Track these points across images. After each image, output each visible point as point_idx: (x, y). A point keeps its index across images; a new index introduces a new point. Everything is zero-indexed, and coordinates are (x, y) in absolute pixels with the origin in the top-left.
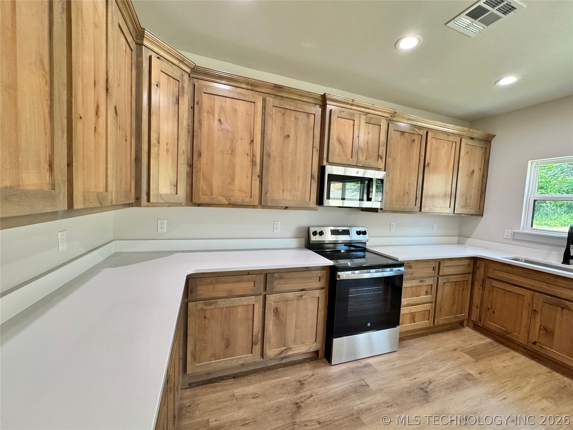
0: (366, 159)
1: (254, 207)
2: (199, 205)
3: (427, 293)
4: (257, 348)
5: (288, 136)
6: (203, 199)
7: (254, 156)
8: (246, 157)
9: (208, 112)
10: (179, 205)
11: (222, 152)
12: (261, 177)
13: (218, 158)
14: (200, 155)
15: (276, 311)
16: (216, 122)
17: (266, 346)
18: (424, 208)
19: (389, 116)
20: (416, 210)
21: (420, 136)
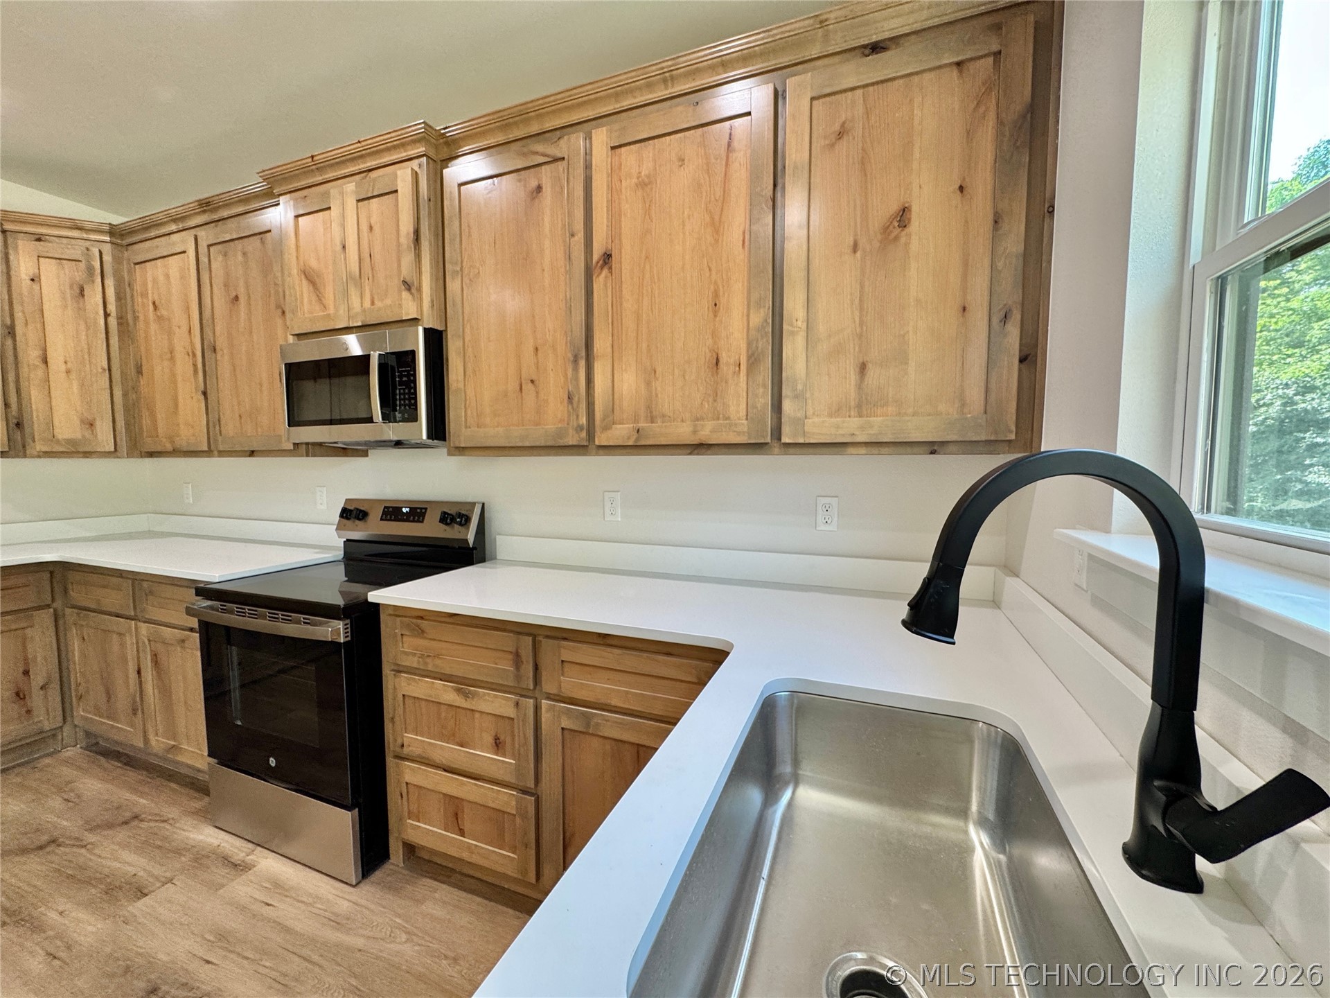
3: (497, 745)
4: (138, 722)
5: (237, 298)
7: (195, 355)
8: (186, 357)
9: (141, 294)
12: (205, 394)
15: (154, 660)
16: (151, 307)
17: (149, 727)
18: (606, 428)
19: (421, 149)
20: (572, 439)
21: (561, 166)
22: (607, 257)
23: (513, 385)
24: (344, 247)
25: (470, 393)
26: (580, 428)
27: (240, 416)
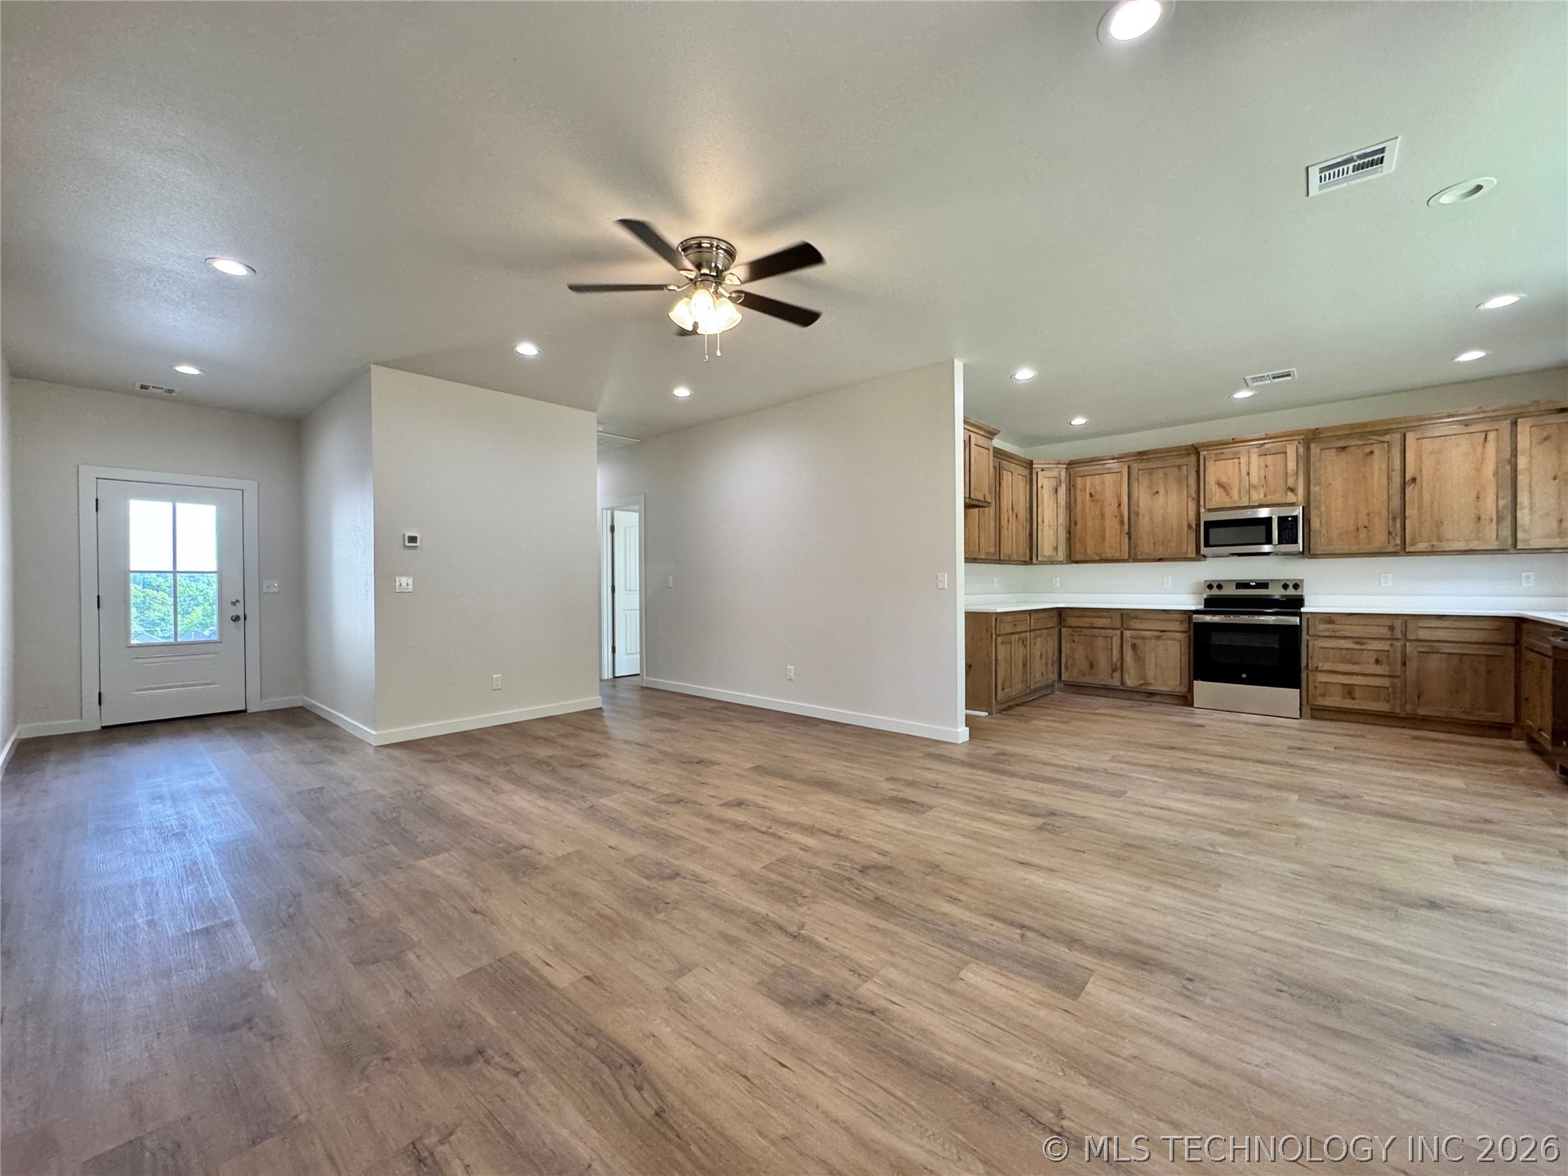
0: (1265, 496)
1: (1124, 561)
2: (1077, 562)
3: (1377, 661)
4: (1117, 675)
5: (1157, 492)
6: (1079, 557)
7: (1122, 517)
8: (1114, 518)
9: (1081, 490)
10: (1061, 563)
11: (1093, 518)
12: (1129, 534)
13: (1090, 523)
14: (1076, 524)
15: (1134, 647)
16: (1088, 495)
17: (1126, 676)
18: (1413, 544)
19: (1303, 437)
20: (1391, 549)
21: (1386, 445)
22: (1414, 480)
23: (1352, 528)
24: (1248, 474)
25: (1324, 531)
26: (1397, 545)
27: (1155, 544)
